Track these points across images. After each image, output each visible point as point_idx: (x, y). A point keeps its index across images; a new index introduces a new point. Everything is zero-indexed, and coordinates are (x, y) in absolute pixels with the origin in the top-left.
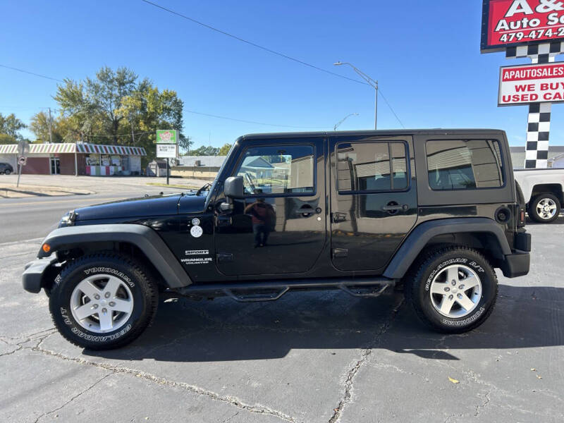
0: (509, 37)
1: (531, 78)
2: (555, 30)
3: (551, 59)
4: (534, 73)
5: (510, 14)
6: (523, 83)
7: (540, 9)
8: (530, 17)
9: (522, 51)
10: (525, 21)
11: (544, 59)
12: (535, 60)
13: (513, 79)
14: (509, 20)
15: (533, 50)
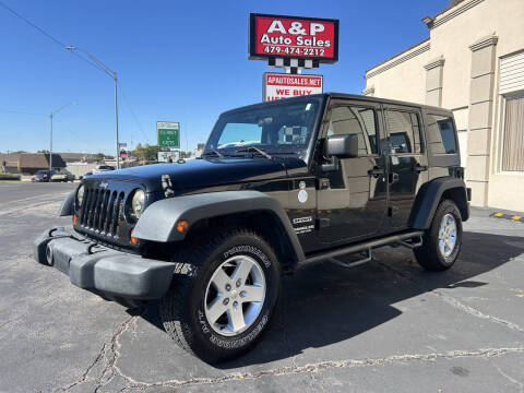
0: (270, 49)
1: (286, 85)
2: (302, 49)
3: (299, 71)
4: (289, 81)
5: (270, 30)
6: (282, 88)
7: (291, 31)
8: (285, 36)
9: (280, 62)
10: (281, 38)
11: (294, 71)
12: (289, 71)
13: (275, 84)
14: (270, 35)
15: (287, 63)
